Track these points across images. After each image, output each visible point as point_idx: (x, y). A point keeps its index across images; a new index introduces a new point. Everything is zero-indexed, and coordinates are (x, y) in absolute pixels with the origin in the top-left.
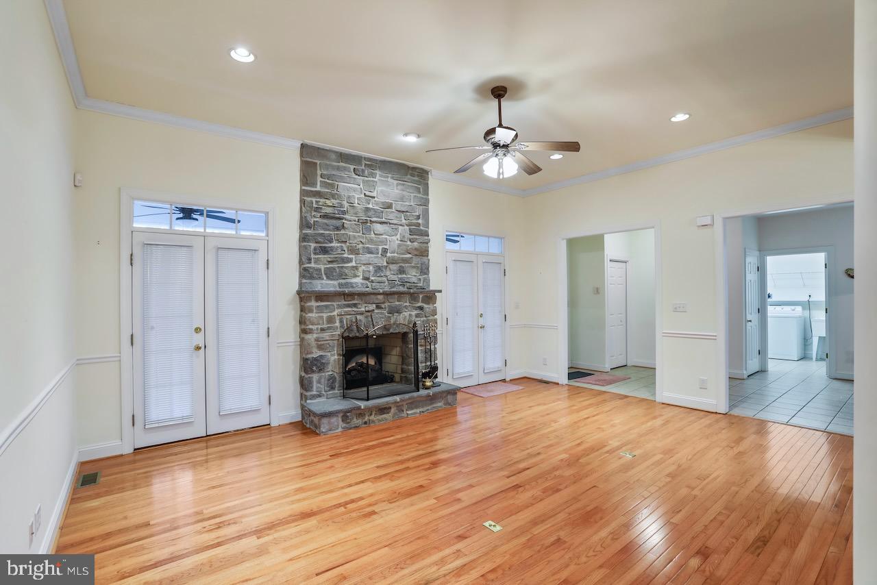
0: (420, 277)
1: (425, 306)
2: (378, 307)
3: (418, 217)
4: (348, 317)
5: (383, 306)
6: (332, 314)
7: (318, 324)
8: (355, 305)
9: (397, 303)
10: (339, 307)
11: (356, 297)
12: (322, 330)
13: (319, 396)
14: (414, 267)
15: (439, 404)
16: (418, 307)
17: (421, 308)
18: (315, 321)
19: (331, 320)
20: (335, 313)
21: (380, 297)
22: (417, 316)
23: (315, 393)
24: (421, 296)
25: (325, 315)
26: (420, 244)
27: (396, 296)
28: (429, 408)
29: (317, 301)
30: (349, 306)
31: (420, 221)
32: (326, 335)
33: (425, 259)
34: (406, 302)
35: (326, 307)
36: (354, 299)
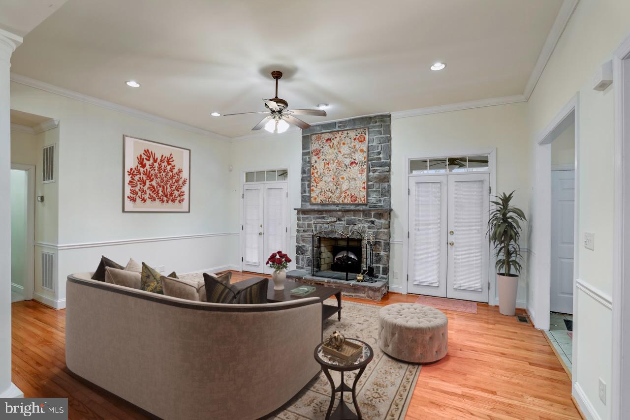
0: (381, 199)
1: (377, 221)
2: (339, 220)
3: (379, 153)
4: (319, 225)
5: (343, 219)
6: (310, 222)
7: (302, 228)
8: (323, 218)
9: (353, 218)
10: (314, 218)
11: (324, 213)
12: (304, 231)
13: (303, 268)
14: (375, 191)
15: (363, 295)
16: (370, 221)
17: (373, 222)
18: (301, 225)
19: (309, 226)
20: (312, 222)
21: (340, 213)
22: (369, 228)
23: (300, 266)
24: (373, 213)
25: (306, 223)
26: (380, 174)
27: (352, 213)
28: (353, 294)
29: (302, 214)
30: (319, 218)
31: (381, 156)
32: (306, 234)
33: (386, 185)
34: (360, 217)
35: (307, 218)
36: (323, 214)
